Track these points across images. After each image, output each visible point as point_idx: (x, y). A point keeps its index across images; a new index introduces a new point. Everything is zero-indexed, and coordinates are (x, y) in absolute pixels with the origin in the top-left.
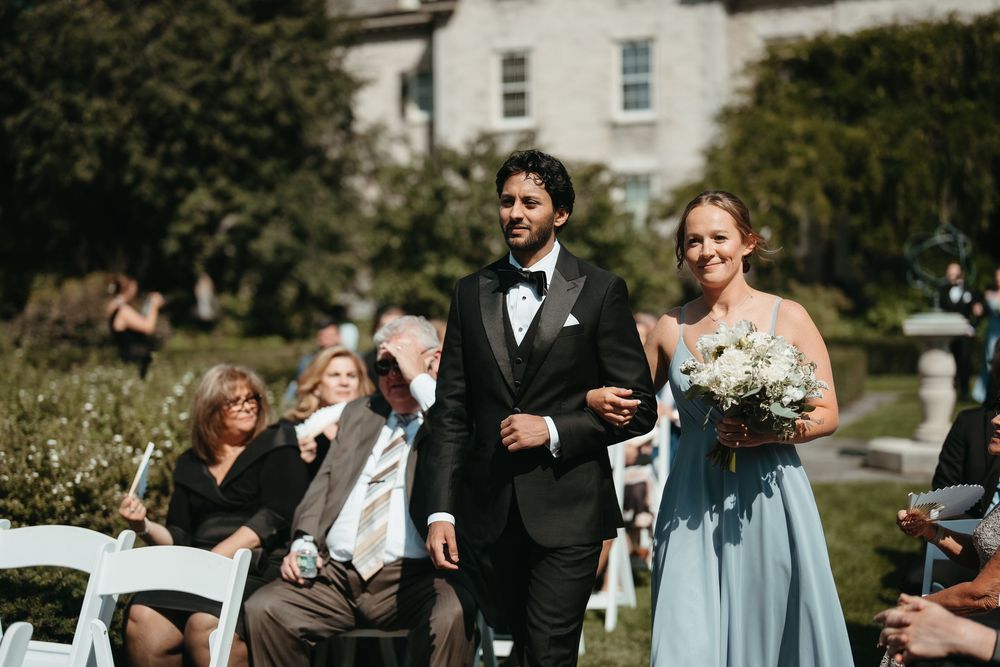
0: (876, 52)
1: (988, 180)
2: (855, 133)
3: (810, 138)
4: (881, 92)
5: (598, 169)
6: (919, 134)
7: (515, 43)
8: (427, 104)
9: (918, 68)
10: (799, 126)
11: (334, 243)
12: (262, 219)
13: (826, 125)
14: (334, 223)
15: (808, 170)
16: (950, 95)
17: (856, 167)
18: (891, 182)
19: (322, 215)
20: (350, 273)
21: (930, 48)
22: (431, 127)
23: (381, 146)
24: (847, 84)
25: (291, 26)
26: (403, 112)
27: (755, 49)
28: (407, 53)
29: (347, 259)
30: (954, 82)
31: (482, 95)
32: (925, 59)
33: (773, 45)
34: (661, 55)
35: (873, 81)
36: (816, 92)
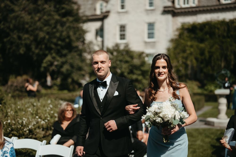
1: (233, 57)
2: (202, 45)
3: (191, 46)
4: (208, 36)
5: (143, 53)
6: (217, 46)
7: (123, 23)
8: (102, 36)
9: (217, 31)
10: (189, 43)
11: (80, 69)
12: (63, 63)
13: (195, 43)
14: (80, 64)
15: (191, 54)
16: (224, 37)
17: (202, 53)
18: (210, 57)
19: (77, 62)
20: (84, 76)
21: (219, 26)
22: (103, 42)
23: (91, 46)
24: (200, 34)
25: (71, 19)
26: (96, 38)
27: (179, 25)
28: (97, 25)
29: (83, 72)
30: (225, 34)
31: (115, 35)
32: (218, 29)
33: (183, 25)
34: (157, 26)
35: (206, 33)
36: (193, 36)
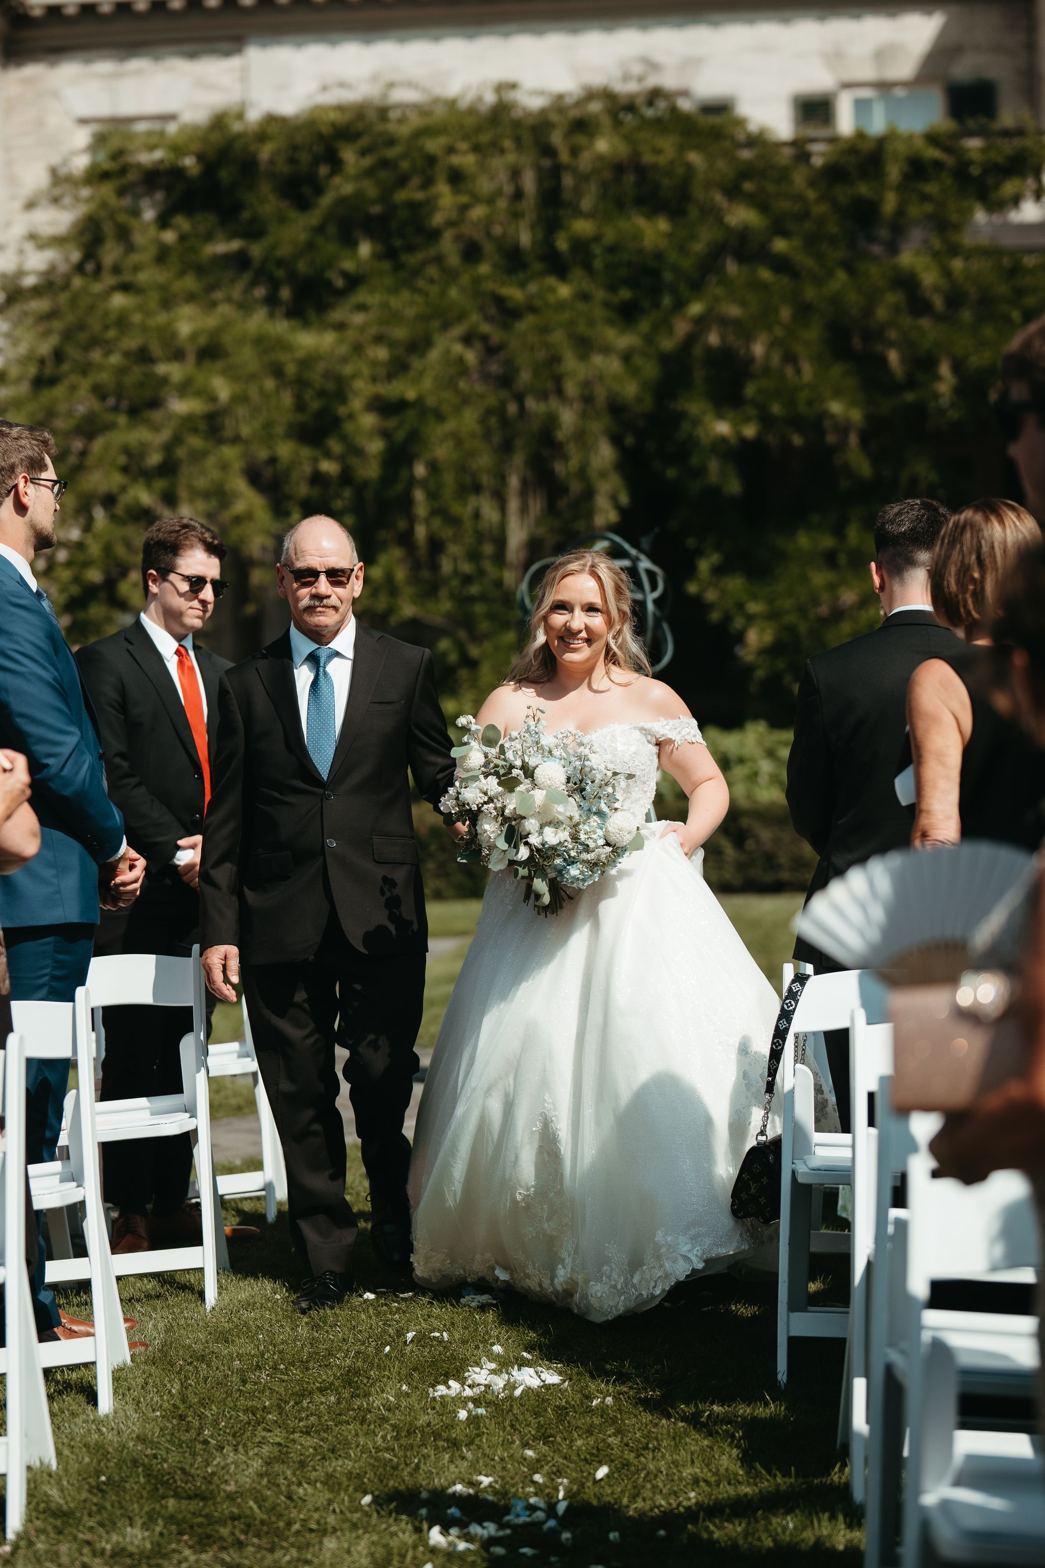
0: (349, 155)
1: (603, 454)
2: (312, 341)
3: (209, 351)
4: (366, 250)
9: (444, 194)
10: (188, 324)
13: (250, 324)
15: (213, 424)
17: (317, 422)
18: (398, 455)
24: (290, 230)
30: (527, 237)
33: (111, 133)
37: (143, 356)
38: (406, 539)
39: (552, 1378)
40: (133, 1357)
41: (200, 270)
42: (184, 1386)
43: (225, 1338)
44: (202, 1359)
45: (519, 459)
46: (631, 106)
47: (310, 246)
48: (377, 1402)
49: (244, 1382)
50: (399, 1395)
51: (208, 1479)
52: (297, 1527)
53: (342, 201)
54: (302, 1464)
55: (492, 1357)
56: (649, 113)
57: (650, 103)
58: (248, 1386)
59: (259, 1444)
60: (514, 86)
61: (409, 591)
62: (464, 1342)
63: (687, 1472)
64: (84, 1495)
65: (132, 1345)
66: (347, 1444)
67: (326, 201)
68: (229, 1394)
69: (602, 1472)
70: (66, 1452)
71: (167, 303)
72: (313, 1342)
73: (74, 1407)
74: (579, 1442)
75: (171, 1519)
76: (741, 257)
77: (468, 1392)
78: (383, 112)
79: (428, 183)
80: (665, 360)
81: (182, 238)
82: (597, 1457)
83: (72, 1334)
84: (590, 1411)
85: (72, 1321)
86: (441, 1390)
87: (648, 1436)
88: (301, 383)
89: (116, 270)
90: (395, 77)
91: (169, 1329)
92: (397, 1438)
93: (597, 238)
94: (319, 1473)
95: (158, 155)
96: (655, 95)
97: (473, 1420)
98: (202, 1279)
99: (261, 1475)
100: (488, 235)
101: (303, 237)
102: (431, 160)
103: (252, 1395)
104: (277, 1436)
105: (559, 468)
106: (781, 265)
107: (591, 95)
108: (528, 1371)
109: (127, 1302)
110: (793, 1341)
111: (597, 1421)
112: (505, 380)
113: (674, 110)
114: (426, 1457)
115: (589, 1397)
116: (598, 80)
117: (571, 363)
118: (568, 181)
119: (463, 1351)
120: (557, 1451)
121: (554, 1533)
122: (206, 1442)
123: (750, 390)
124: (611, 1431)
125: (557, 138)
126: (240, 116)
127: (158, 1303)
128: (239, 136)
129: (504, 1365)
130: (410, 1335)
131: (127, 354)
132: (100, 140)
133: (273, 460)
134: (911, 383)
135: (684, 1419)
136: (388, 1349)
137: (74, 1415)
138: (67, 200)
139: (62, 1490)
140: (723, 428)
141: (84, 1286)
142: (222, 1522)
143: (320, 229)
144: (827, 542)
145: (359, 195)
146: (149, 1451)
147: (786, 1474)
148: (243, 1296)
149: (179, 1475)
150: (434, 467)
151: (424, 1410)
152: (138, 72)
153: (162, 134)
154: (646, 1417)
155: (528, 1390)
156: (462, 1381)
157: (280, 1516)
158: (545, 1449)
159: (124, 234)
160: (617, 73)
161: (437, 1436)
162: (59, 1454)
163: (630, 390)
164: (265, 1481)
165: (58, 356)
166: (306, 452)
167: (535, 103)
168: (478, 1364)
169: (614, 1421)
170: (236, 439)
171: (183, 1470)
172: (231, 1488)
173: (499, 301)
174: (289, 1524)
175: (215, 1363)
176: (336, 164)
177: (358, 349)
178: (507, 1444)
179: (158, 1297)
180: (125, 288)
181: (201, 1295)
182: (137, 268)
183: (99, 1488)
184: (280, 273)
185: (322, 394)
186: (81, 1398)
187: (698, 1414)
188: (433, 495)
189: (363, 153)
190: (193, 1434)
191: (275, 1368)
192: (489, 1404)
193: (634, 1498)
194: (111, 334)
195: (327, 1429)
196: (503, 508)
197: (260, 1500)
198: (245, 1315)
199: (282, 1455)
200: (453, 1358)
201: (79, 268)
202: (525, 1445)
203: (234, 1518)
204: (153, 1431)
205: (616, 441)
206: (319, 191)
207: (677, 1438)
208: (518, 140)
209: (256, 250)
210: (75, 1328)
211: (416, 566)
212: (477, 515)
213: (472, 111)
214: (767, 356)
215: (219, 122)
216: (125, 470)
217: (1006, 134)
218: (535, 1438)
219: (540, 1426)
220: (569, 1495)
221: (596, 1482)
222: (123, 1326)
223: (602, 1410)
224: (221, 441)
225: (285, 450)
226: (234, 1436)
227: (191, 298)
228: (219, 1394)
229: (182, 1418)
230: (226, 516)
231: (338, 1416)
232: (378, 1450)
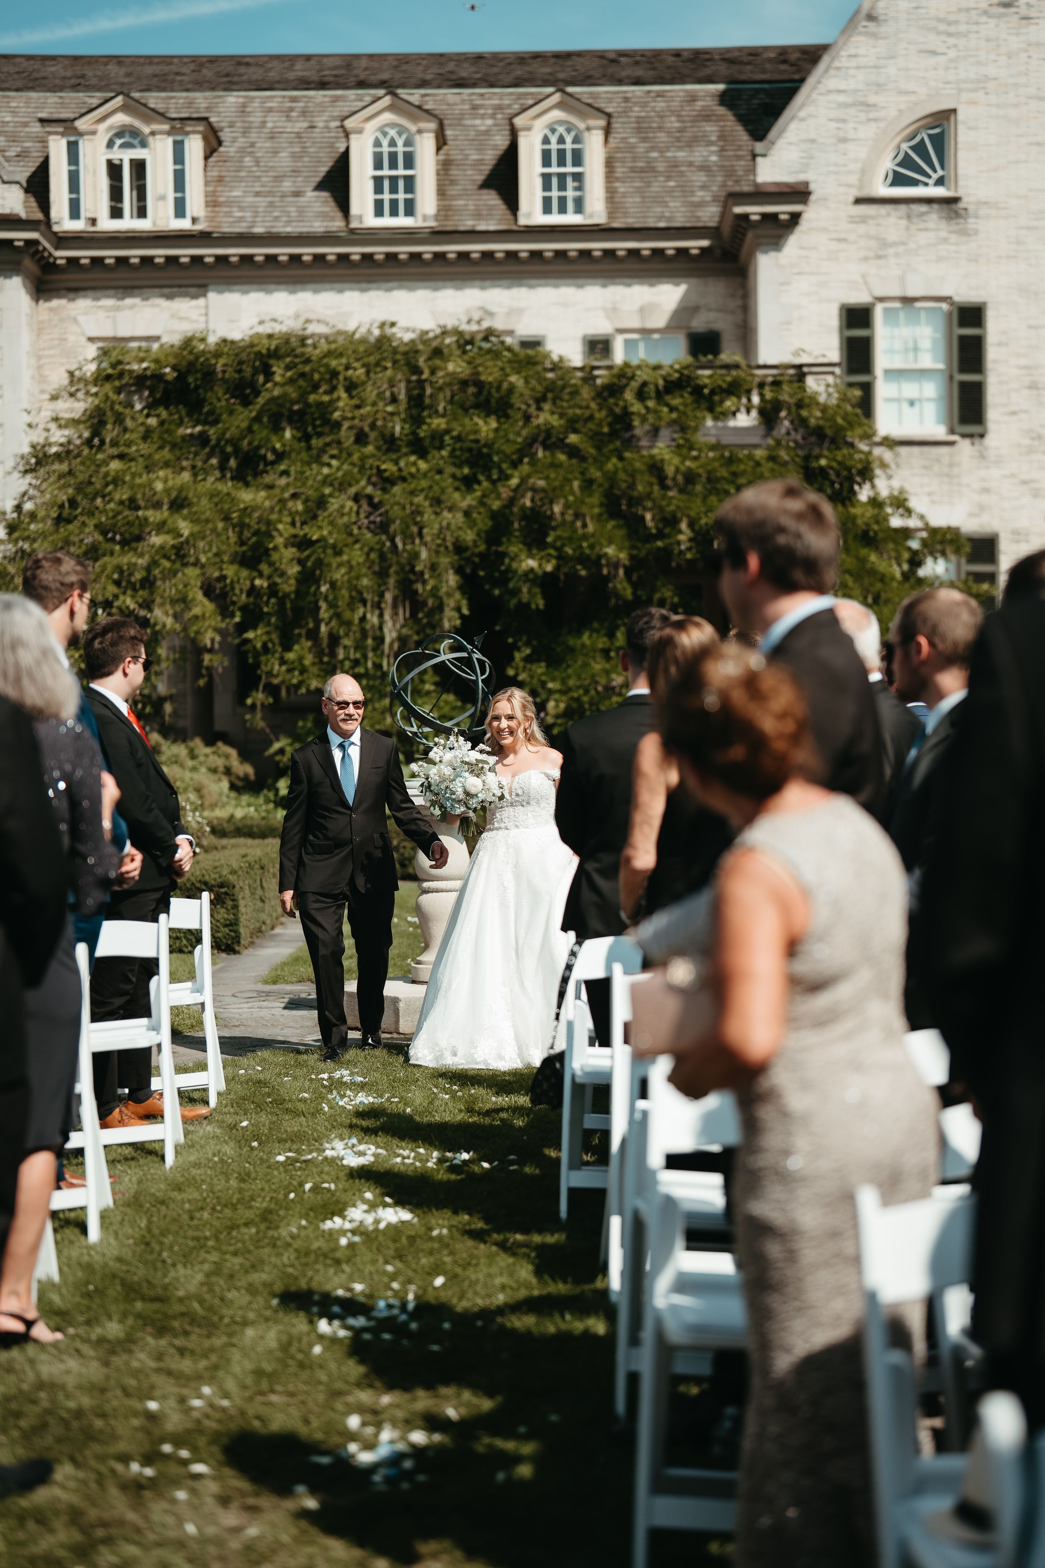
2: (248, 496)
15: (178, 554)
17: (254, 553)
18: (309, 577)
32: (353, 388)
33: (112, 348)
35: (276, 417)
37: (132, 504)
38: (313, 634)
39: (405, 1215)
40: (115, 1202)
41: (174, 446)
42: (150, 1222)
43: (179, 1188)
44: (163, 1202)
45: (392, 581)
46: (471, 342)
47: (250, 430)
48: (284, 1232)
49: (192, 1218)
50: (300, 1228)
51: (165, 1287)
52: (226, 1320)
53: (272, 400)
54: (231, 1277)
55: (365, 1201)
56: (486, 345)
57: (486, 339)
58: (195, 1222)
59: (202, 1263)
60: (393, 324)
61: (315, 670)
62: (345, 1191)
63: (498, 1281)
64: (78, 1299)
65: (114, 1193)
66: (262, 1262)
67: (261, 400)
68: (181, 1227)
69: (439, 1281)
70: (65, 1269)
71: (148, 469)
72: (241, 1191)
73: (72, 1237)
74: (424, 1261)
75: (138, 1316)
76: (546, 447)
77: (348, 1226)
78: (303, 340)
79: (333, 389)
80: (494, 515)
81: (162, 423)
82: (436, 1271)
83: (72, 1186)
84: (431, 1239)
85: (73, 1177)
86: (328, 1225)
87: (471, 1256)
88: (241, 526)
89: (114, 443)
90: (311, 316)
91: (140, 1182)
92: (297, 1258)
93: (447, 431)
94: (243, 1283)
95: (144, 365)
96: (489, 334)
97: (351, 1245)
98: (163, 1148)
99: (202, 1284)
100: (373, 426)
101: (244, 425)
102: (334, 374)
103: (197, 1228)
104: (214, 1257)
105: (419, 587)
106: (573, 452)
107: (445, 333)
108: (390, 1211)
109: (111, 1163)
110: (572, 1191)
111: (436, 1245)
112: (383, 527)
113: (503, 343)
114: (317, 1271)
115: (431, 1229)
116: (450, 324)
117: (428, 516)
118: (429, 391)
119: (344, 1197)
120: (408, 1266)
121: (406, 1324)
122: (164, 1262)
123: (549, 539)
124: (445, 1252)
125: (421, 361)
126: (203, 340)
127: (133, 1163)
128: (203, 352)
129: (373, 1206)
130: (308, 1186)
131: (121, 503)
132: (104, 353)
133: (223, 578)
134: (660, 535)
135: (496, 1244)
136: (292, 1195)
137: (71, 1242)
138: (80, 395)
139: (61, 1295)
140: (532, 563)
141: (80, 1152)
142: (174, 1317)
143: (257, 419)
144: (602, 642)
145: (284, 395)
146: (124, 1268)
147: (565, 1282)
148: (192, 1158)
149: (145, 1285)
150: (333, 585)
151: (317, 1238)
152: (132, 307)
153: (148, 351)
154: (470, 1243)
155: (389, 1225)
156: (344, 1218)
157: (215, 1313)
158: (399, 1265)
159: (119, 419)
160: (465, 319)
161: (325, 1256)
162: (61, 1270)
163: (469, 536)
164: (205, 1289)
165: (73, 503)
166: (245, 573)
167: (407, 337)
168: (354, 1206)
169: (447, 1246)
170: (197, 563)
171: (149, 1282)
172: (181, 1293)
173: (380, 472)
174: (222, 1318)
175: (172, 1206)
176: (269, 375)
177: (283, 502)
178: (374, 1262)
179: (133, 1159)
180: (121, 457)
181: (163, 1158)
182: (129, 444)
183: (88, 1295)
184: (229, 449)
185: (257, 533)
186: (77, 1231)
187: (506, 1240)
188: (332, 605)
189: (288, 368)
190: (155, 1256)
191: (214, 1209)
192: (362, 1234)
193: (461, 1298)
194: (110, 488)
195: (249, 1252)
196: (381, 616)
197: (201, 1302)
198: (194, 1172)
199: (217, 1270)
200: (338, 1202)
201: (89, 442)
202: (387, 1262)
203: (183, 1314)
204: (127, 1254)
205: (459, 571)
206: (257, 393)
207: (491, 1258)
208: (395, 362)
209: (212, 432)
210: (74, 1181)
211: (320, 654)
212: (363, 619)
213: (363, 341)
214: (563, 514)
215: (188, 343)
216: (117, 583)
217: (727, 367)
218: (394, 1258)
219: (397, 1250)
220: (417, 1297)
221: (435, 1289)
222: (107, 1181)
223: (440, 1237)
224: (185, 565)
225: (230, 571)
226: (184, 1256)
227: (167, 464)
228: (174, 1227)
229: (147, 1244)
230: (188, 615)
231: (257, 1242)
232: (285, 1266)
